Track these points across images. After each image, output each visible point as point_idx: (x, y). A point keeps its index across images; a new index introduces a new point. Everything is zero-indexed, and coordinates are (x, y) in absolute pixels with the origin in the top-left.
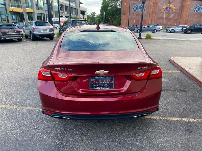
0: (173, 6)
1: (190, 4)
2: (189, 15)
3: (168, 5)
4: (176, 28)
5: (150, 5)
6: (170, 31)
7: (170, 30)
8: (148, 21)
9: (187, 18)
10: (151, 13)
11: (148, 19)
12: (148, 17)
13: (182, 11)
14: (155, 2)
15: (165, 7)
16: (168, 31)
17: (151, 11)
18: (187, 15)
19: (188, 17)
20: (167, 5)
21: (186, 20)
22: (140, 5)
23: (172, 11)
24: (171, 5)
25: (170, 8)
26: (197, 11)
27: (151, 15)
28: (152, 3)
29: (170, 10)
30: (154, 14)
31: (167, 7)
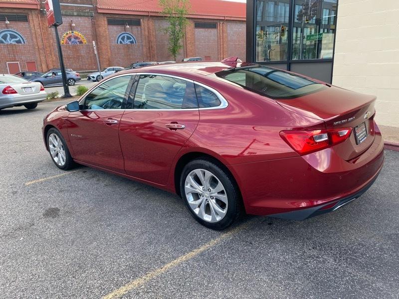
0: (80, 34)
1: (107, 30)
2: (111, 50)
3: (71, 32)
4: (104, 72)
5: (33, 31)
6: (95, 79)
7: (95, 77)
8: (39, 63)
9: (109, 55)
10: (40, 47)
11: (39, 59)
12: (37, 56)
13: (99, 43)
14: (42, 26)
15: (65, 35)
16: (92, 79)
17: (40, 44)
18: (109, 50)
19: (111, 52)
20: (68, 32)
21: (109, 59)
22: (10, 31)
23: (81, 42)
24: (76, 32)
25: (76, 38)
26: (121, 42)
27: (41, 51)
28: (36, 27)
29: (77, 40)
30: (48, 49)
31: (69, 35)
